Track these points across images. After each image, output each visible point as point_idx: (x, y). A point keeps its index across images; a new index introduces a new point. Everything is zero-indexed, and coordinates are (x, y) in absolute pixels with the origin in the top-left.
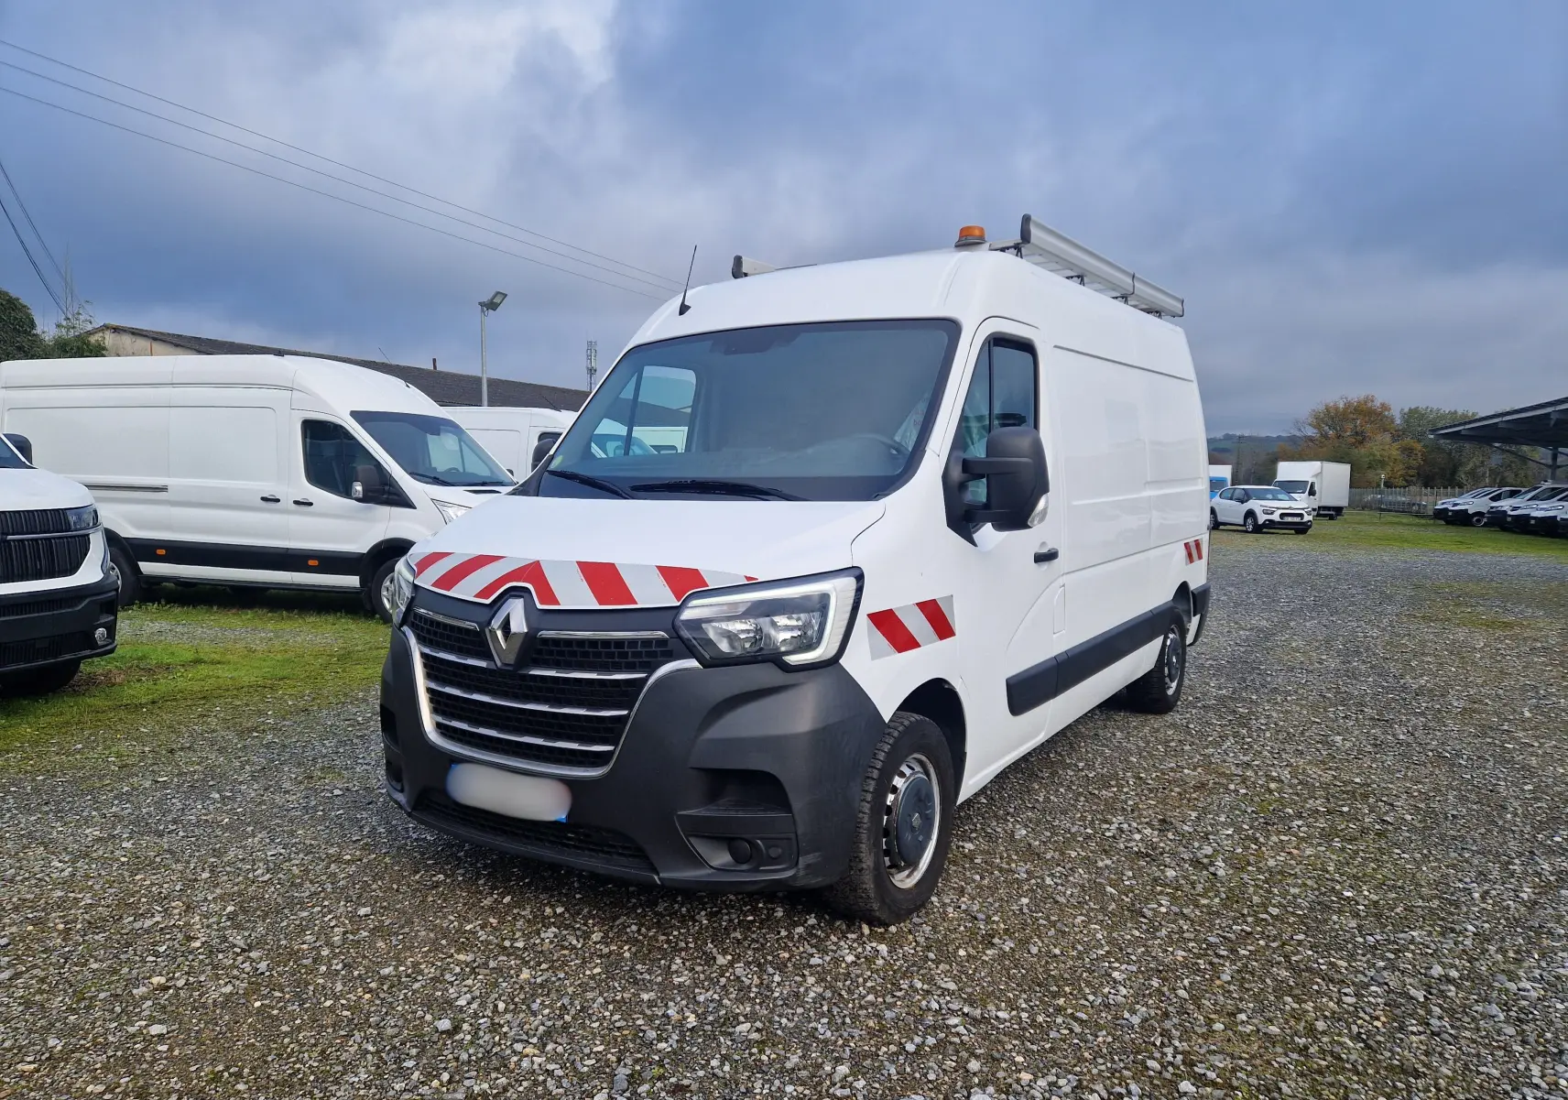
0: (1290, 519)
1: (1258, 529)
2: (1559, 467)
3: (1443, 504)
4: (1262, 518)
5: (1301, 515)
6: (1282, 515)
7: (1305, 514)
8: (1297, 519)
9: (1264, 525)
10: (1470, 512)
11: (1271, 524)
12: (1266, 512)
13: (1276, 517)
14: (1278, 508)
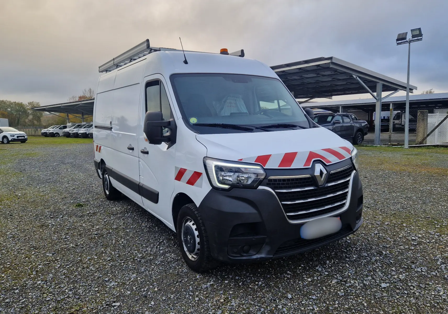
0: (20, 138)
1: (9, 142)
2: (84, 118)
3: (44, 131)
4: (10, 138)
5: (24, 136)
6: (18, 137)
7: (25, 136)
8: (23, 138)
9: (11, 141)
10: (54, 133)
11: (14, 140)
12: (11, 136)
13: (15, 137)
14: (16, 134)
